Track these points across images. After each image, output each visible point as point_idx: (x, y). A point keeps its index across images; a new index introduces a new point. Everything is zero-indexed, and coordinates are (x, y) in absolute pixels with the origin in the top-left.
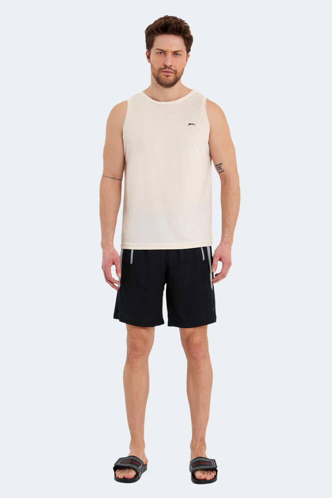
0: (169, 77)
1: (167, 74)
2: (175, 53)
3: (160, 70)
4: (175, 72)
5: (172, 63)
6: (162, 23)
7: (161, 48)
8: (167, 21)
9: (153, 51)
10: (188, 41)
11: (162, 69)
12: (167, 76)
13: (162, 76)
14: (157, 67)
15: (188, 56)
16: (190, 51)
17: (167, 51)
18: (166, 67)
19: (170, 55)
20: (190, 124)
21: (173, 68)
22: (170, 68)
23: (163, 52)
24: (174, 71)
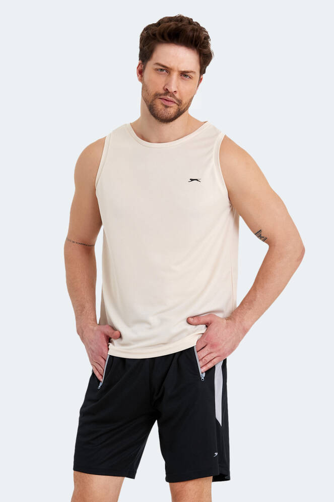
0: (168, 109)
1: (167, 103)
2: (184, 74)
3: (157, 95)
4: (180, 102)
5: (177, 87)
6: (172, 27)
7: (163, 63)
8: (180, 25)
9: (150, 65)
10: (205, 58)
11: (161, 95)
12: (167, 107)
13: (159, 105)
14: (153, 90)
15: (201, 80)
16: (204, 72)
17: (171, 69)
18: (167, 92)
19: (175, 76)
20: (192, 180)
21: (177, 95)
22: (172, 95)
23: (165, 70)
24: (177, 100)
